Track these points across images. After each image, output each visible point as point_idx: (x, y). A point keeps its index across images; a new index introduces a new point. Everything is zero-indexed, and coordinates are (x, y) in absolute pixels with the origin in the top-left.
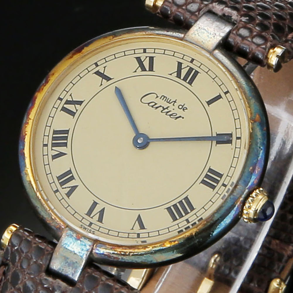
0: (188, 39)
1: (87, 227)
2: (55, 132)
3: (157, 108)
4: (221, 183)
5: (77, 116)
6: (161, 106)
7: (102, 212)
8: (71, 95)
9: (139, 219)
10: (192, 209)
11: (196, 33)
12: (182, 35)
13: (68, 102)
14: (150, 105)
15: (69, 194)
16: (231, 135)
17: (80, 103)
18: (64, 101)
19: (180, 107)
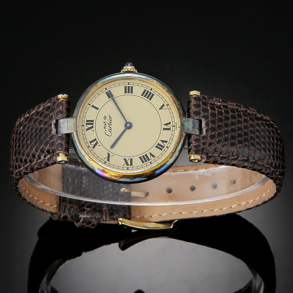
1: (175, 127)
2: (143, 162)
3: (110, 128)
4: (129, 85)
5: (131, 158)
6: (109, 127)
7: (166, 125)
8: (124, 165)
9: (161, 108)
10: (145, 90)
12: (75, 133)
14: (111, 131)
15: (166, 142)
16: (106, 93)
17: (125, 160)
18: (128, 166)
19: (105, 119)
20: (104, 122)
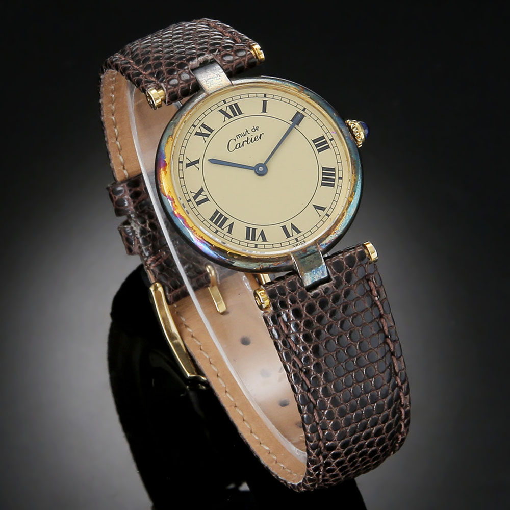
0: (211, 92)
1: (297, 243)
2: (211, 219)
3: (243, 145)
4: (328, 141)
5: (209, 198)
6: (244, 142)
7: (293, 227)
8: (191, 193)
9: (316, 207)
10: (334, 170)
11: (209, 85)
12: (204, 94)
13: (195, 198)
14: (237, 147)
15: (264, 240)
16: (298, 113)
17: (202, 190)
18: (192, 200)
19: (254, 130)
20: (247, 131)
